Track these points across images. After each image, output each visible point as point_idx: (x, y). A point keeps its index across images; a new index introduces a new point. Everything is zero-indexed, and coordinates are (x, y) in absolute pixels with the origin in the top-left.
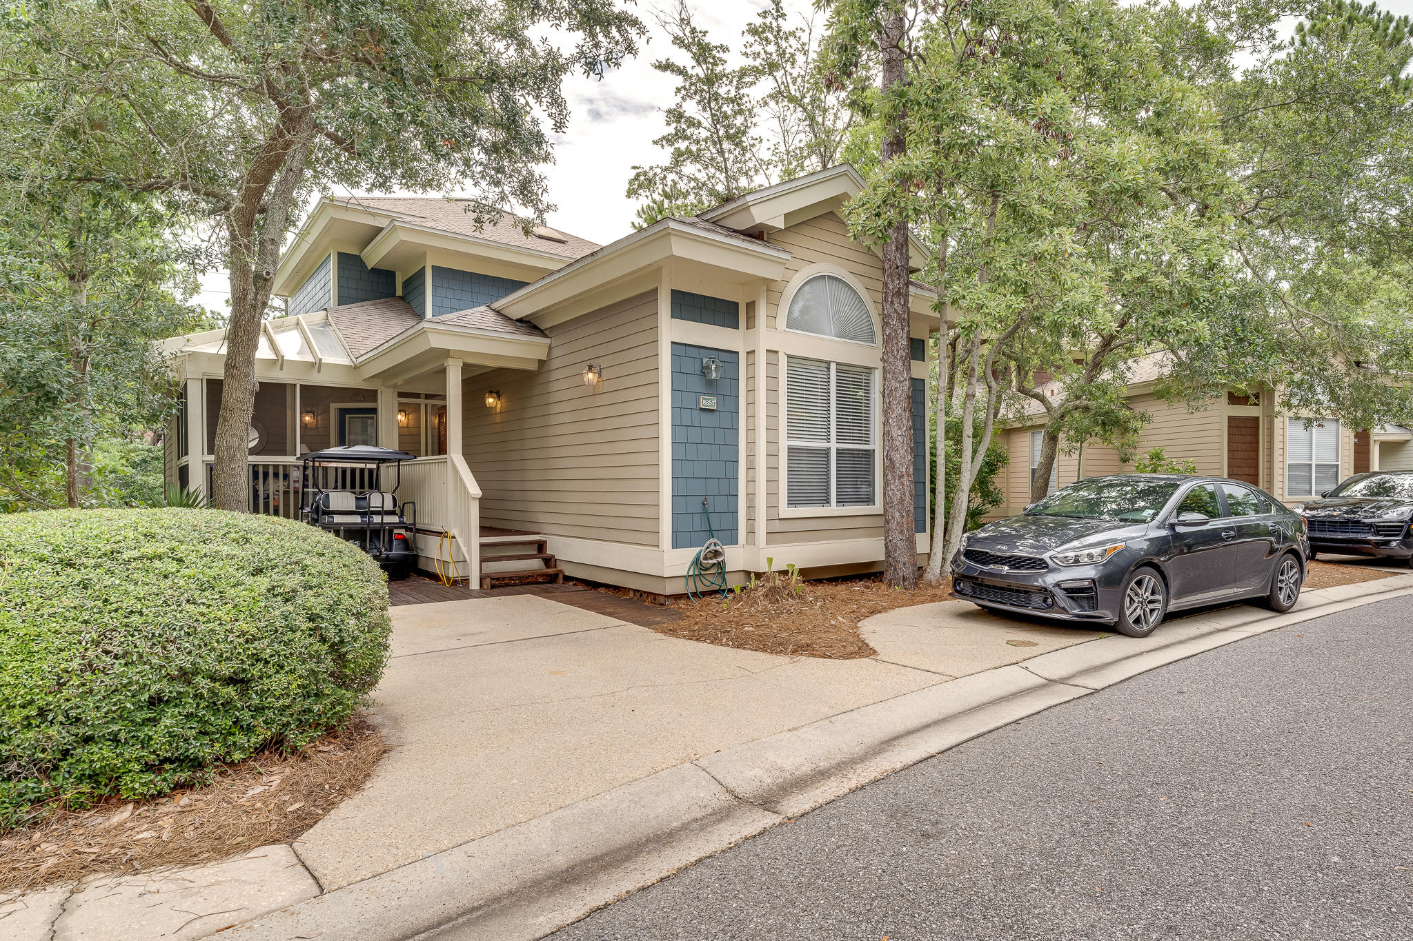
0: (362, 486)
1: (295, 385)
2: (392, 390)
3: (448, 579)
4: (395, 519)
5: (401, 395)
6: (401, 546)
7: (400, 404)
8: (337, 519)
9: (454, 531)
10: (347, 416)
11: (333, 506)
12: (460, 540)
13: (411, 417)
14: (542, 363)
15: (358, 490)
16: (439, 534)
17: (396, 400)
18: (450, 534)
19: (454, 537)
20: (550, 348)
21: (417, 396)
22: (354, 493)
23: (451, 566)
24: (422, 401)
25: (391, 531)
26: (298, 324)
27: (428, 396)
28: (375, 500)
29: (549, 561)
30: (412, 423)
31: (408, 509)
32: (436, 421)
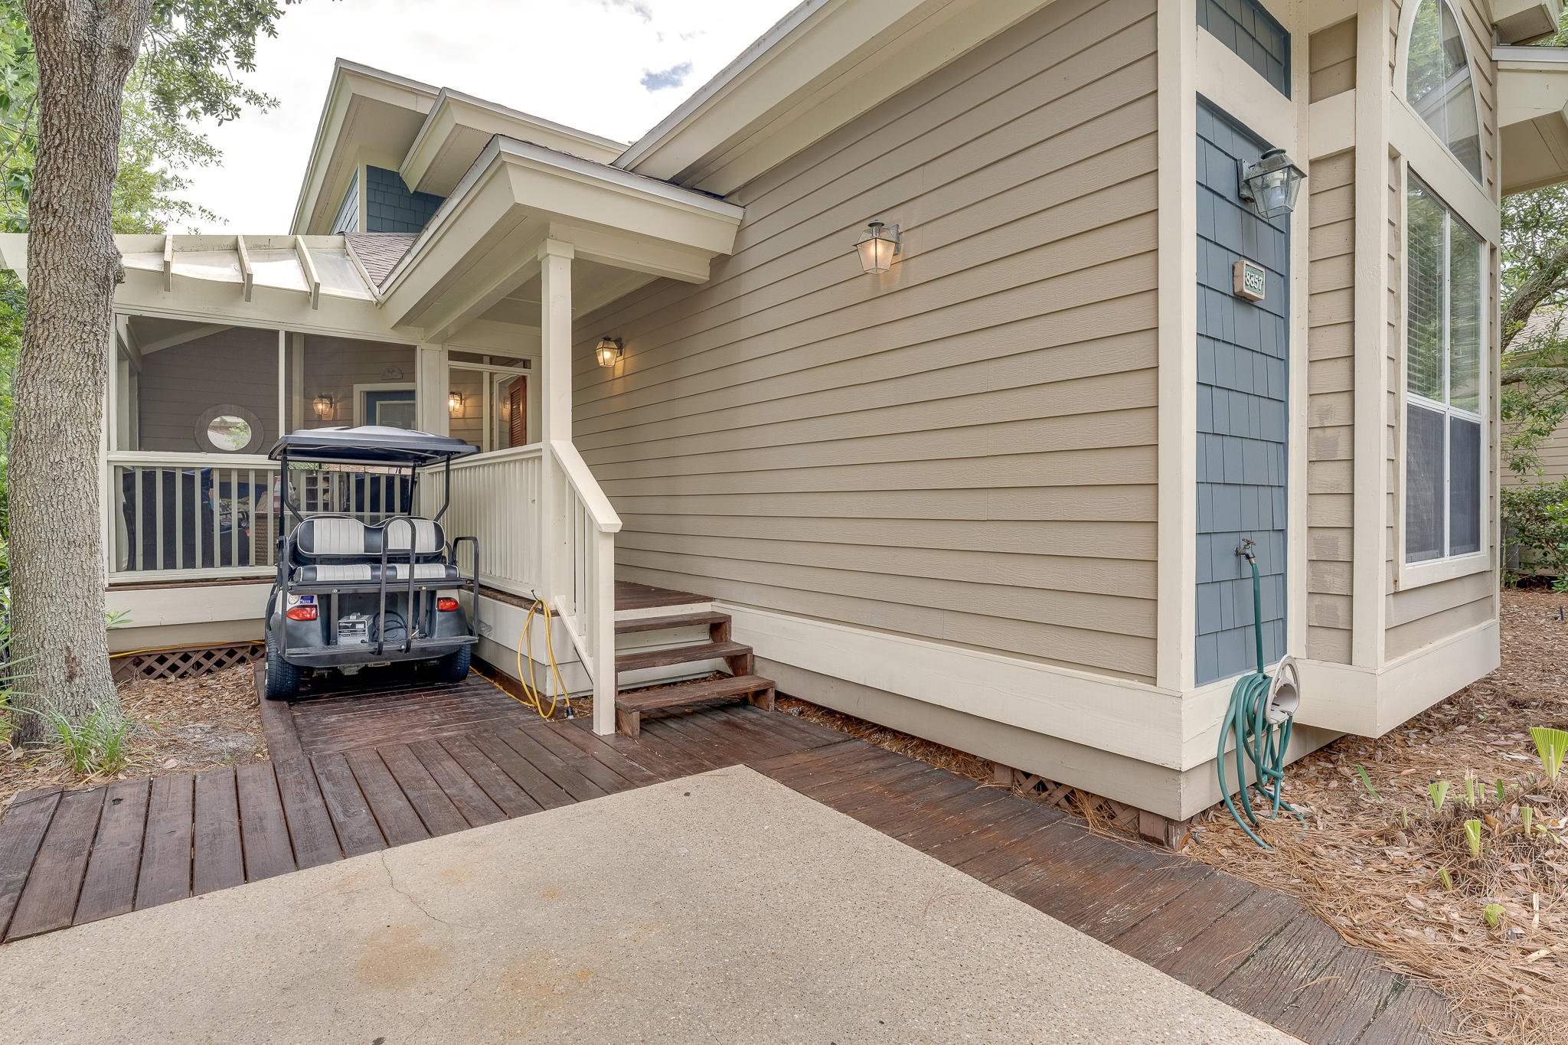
0: (375, 507)
1: (277, 332)
2: (438, 347)
3: (545, 701)
4: (438, 571)
5: (454, 356)
6: (452, 623)
7: (453, 373)
8: (325, 573)
9: (557, 600)
10: (378, 403)
11: (320, 548)
12: (570, 621)
13: (469, 402)
14: (719, 262)
15: (367, 513)
16: (525, 602)
17: (446, 364)
18: (549, 606)
19: (555, 613)
20: (742, 229)
21: (477, 358)
22: (361, 519)
23: (551, 673)
24: (485, 368)
25: (432, 594)
26: (295, 247)
27: (494, 360)
28: (398, 535)
29: (740, 662)
30: (470, 412)
31: (464, 550)
32: (506, 410)
